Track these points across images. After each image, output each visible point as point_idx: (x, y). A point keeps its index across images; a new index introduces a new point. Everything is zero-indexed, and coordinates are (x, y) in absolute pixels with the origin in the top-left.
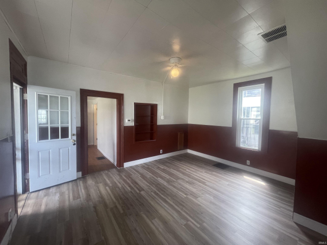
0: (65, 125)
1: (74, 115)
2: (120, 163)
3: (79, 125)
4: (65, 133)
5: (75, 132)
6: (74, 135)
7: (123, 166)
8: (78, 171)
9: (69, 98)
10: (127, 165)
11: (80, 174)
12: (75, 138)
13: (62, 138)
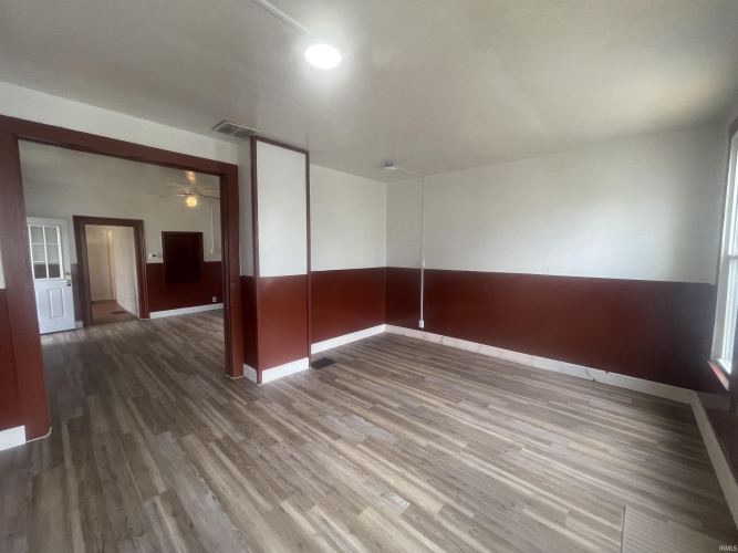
0: (53, 262)
1: (66, 249)
2: (144, 313)
3: (75, 261)
4: (55, 271)
5: (69, 270)
6: (67, 274)
7: (148, 317)
8: (77, 320)
9: (58, 228)
10: (154, 315)
11: (81, 324)
12: (69, 277)
13: (51, 276)
